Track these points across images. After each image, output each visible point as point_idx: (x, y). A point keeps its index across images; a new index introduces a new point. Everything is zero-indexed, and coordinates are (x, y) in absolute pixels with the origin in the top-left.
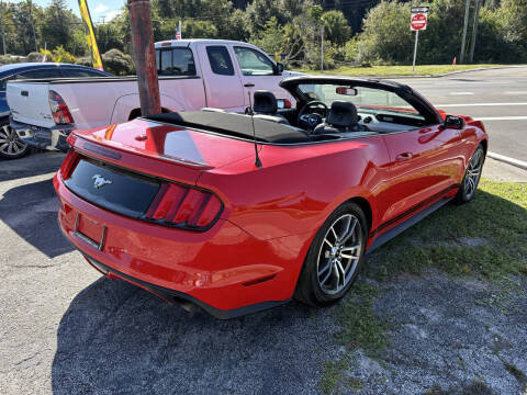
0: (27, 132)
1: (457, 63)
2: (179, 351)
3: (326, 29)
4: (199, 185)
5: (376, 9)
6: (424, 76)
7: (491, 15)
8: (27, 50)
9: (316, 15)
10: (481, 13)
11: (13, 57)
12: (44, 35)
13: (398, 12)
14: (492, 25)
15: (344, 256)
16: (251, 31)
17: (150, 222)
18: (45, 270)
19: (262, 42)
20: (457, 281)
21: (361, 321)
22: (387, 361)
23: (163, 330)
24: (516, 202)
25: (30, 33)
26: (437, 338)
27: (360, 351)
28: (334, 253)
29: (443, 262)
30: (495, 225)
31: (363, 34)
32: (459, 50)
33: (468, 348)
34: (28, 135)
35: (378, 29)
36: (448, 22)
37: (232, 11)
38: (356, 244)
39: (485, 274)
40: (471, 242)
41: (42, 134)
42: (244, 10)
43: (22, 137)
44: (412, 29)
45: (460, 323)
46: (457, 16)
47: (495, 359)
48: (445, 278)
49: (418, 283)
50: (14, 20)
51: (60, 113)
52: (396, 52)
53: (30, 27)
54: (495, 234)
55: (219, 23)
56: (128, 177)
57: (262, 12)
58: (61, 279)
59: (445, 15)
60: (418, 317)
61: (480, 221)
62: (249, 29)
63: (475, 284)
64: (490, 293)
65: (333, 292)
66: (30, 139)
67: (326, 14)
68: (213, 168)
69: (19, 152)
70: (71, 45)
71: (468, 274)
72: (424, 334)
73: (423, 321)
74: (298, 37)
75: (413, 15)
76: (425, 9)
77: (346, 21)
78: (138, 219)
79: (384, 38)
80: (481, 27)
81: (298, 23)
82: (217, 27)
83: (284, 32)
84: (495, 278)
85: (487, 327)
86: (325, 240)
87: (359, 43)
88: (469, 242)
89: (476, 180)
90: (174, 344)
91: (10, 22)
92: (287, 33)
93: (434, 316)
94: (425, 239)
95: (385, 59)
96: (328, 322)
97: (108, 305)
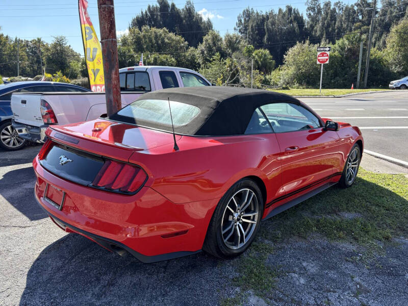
0: (24, 130)
1: (355, 88)
2: (115, 289)
3: (256, 62)
4: (130, 161)
5: (293, 48)
6: (328, 96)
7: (379, 53)
8: (34, 74)
9: (250, 52)
10: (372, 52)
11: (23, 78)
12: (48, 63)
13: (310, 51)
14: (380, 61)
15: (244, 220)
16: (201, 63)
17: (96, 188)
18: (24, 230)
19: (209, 70)
20: (334, 243)
21: (255, 270)
22: (271, 299)
23: (105, 274)
24: (387, 187)
25: (38, 62)
26: (312, 284)
27: (251, 291)
28: (236, 218)
29: (324, 230)
30: (368, 203)
31: (284, 66)
32: (356, 78)
33: (334, 292)
34: (24, 132)
35: (295, 62)
36: (347, 58)
37: (187, 48)
38: (254, 212)
39: (356, 239)
40: (348, 216)
41: (34, 131)
42: (197, 48)
43: (19, 134)
44: (318, 63)
45: (332, 274)
46: (354, 54)
47: (355, 300)
48: (325, 241)
49: (303, 244)
50: (27, 53)
51: (48, 116)
52: (309, 79)
53: (38, 57)
54: (368, 210)
55: (177, 57)
56: (88, 158)
57: (210, 49)
58: (34, 236)
59: (345, 54)
60: (301, 269)
61: (356, 200)
62: (200, 61)
63: (347, 246)
64: (358, 253)
65: (235, 248)
66: (26, 135)
67: (257, 51)
68: (142, 150)
69: (18, 145)
70: (68, 71)
71: (343, 238)
72: (302, 281)
73: (303, 272)
74: (235, 66)
75: (319, 53)
76: (328, 49)
77: (271, 56)
78: (87, 187)
79: (300, 69)
80: (372, 62)
81: (236, 58)
82: (176, 59)
83: (225, 64)
84: (363, 242)
85: (352, 277)
86: (227, 206)
87: (281, 72)
88: (346, 215)
89: (356, 170)
90: (111, 284)
91: (24, 53)
92: (227, 65)
93: (312, 268)
94: (313, 213)
95: (301, 84)
96: (230, 270)
97: (67, 255)
